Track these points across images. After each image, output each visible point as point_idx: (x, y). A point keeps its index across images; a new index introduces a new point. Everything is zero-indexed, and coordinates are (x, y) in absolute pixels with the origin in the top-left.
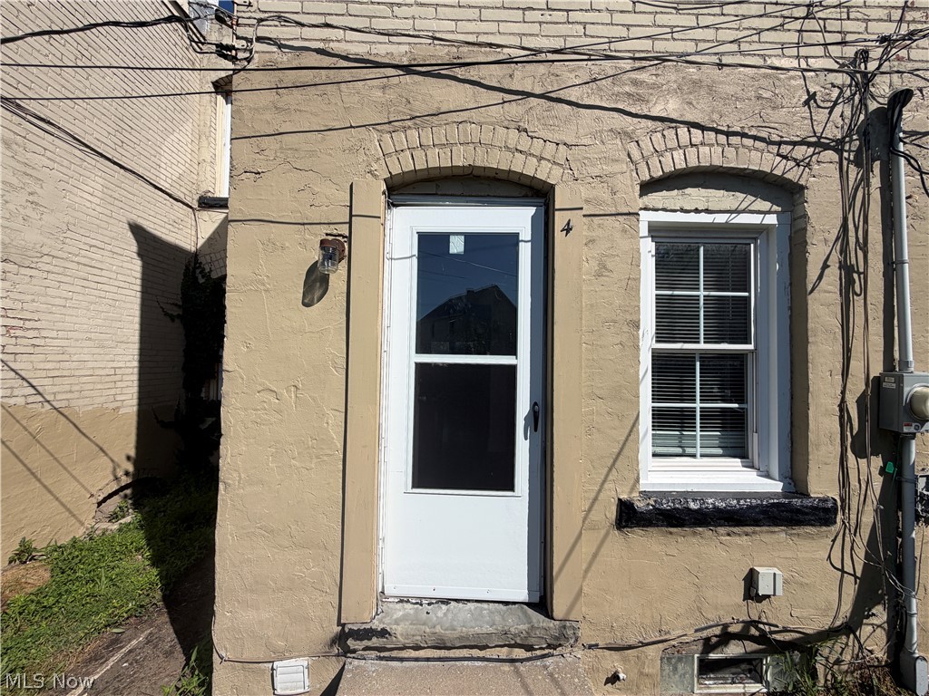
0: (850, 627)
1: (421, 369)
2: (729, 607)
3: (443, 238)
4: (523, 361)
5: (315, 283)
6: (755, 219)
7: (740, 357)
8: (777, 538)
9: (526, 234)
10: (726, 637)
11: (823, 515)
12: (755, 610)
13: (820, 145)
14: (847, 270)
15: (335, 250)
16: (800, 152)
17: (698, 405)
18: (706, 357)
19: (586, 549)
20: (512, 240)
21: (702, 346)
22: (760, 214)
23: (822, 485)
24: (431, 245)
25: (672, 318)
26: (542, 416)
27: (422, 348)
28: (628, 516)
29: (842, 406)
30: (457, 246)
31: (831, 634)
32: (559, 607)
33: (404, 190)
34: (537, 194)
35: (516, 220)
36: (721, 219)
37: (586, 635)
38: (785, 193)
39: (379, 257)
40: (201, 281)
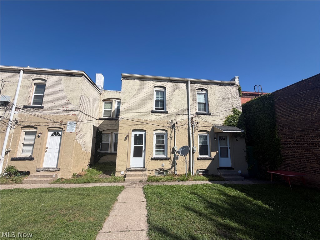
0: (171, 169)
1: (134, 146)
2: (160, 167)
3: (137, 135)
4: (143, 146)
5: (126, 139)
6: (164, 133)
7: (164, 145)
8: (165, 161)
9: (144, 134)
10: (161, 170)
11: (169, 159)
12: (163, 167)
13: (169, 127)
14: (171, 138)
15: (127, 136)
16: (167, 128)
17: (160, 150)
18: (161, 145)
19: (148, 162)
20: (143, 135)
21: (160, 144)
22: (164, 132)
23: (169, 156)
24: (136, 135)
25: (157, 142)
26: (145, 150)
27: (134, 144)
28: (152, 159)
29: (171, 150)
30: (138, 135)
31: (169, 169)
32: (145, 167)
33: (133, 131)
34: (145, 131)
35: (143, 133)
36: (161, 133)
37: (148, 169)
38: (166, 131)
39: (131, 136)
40: (99, 132)
